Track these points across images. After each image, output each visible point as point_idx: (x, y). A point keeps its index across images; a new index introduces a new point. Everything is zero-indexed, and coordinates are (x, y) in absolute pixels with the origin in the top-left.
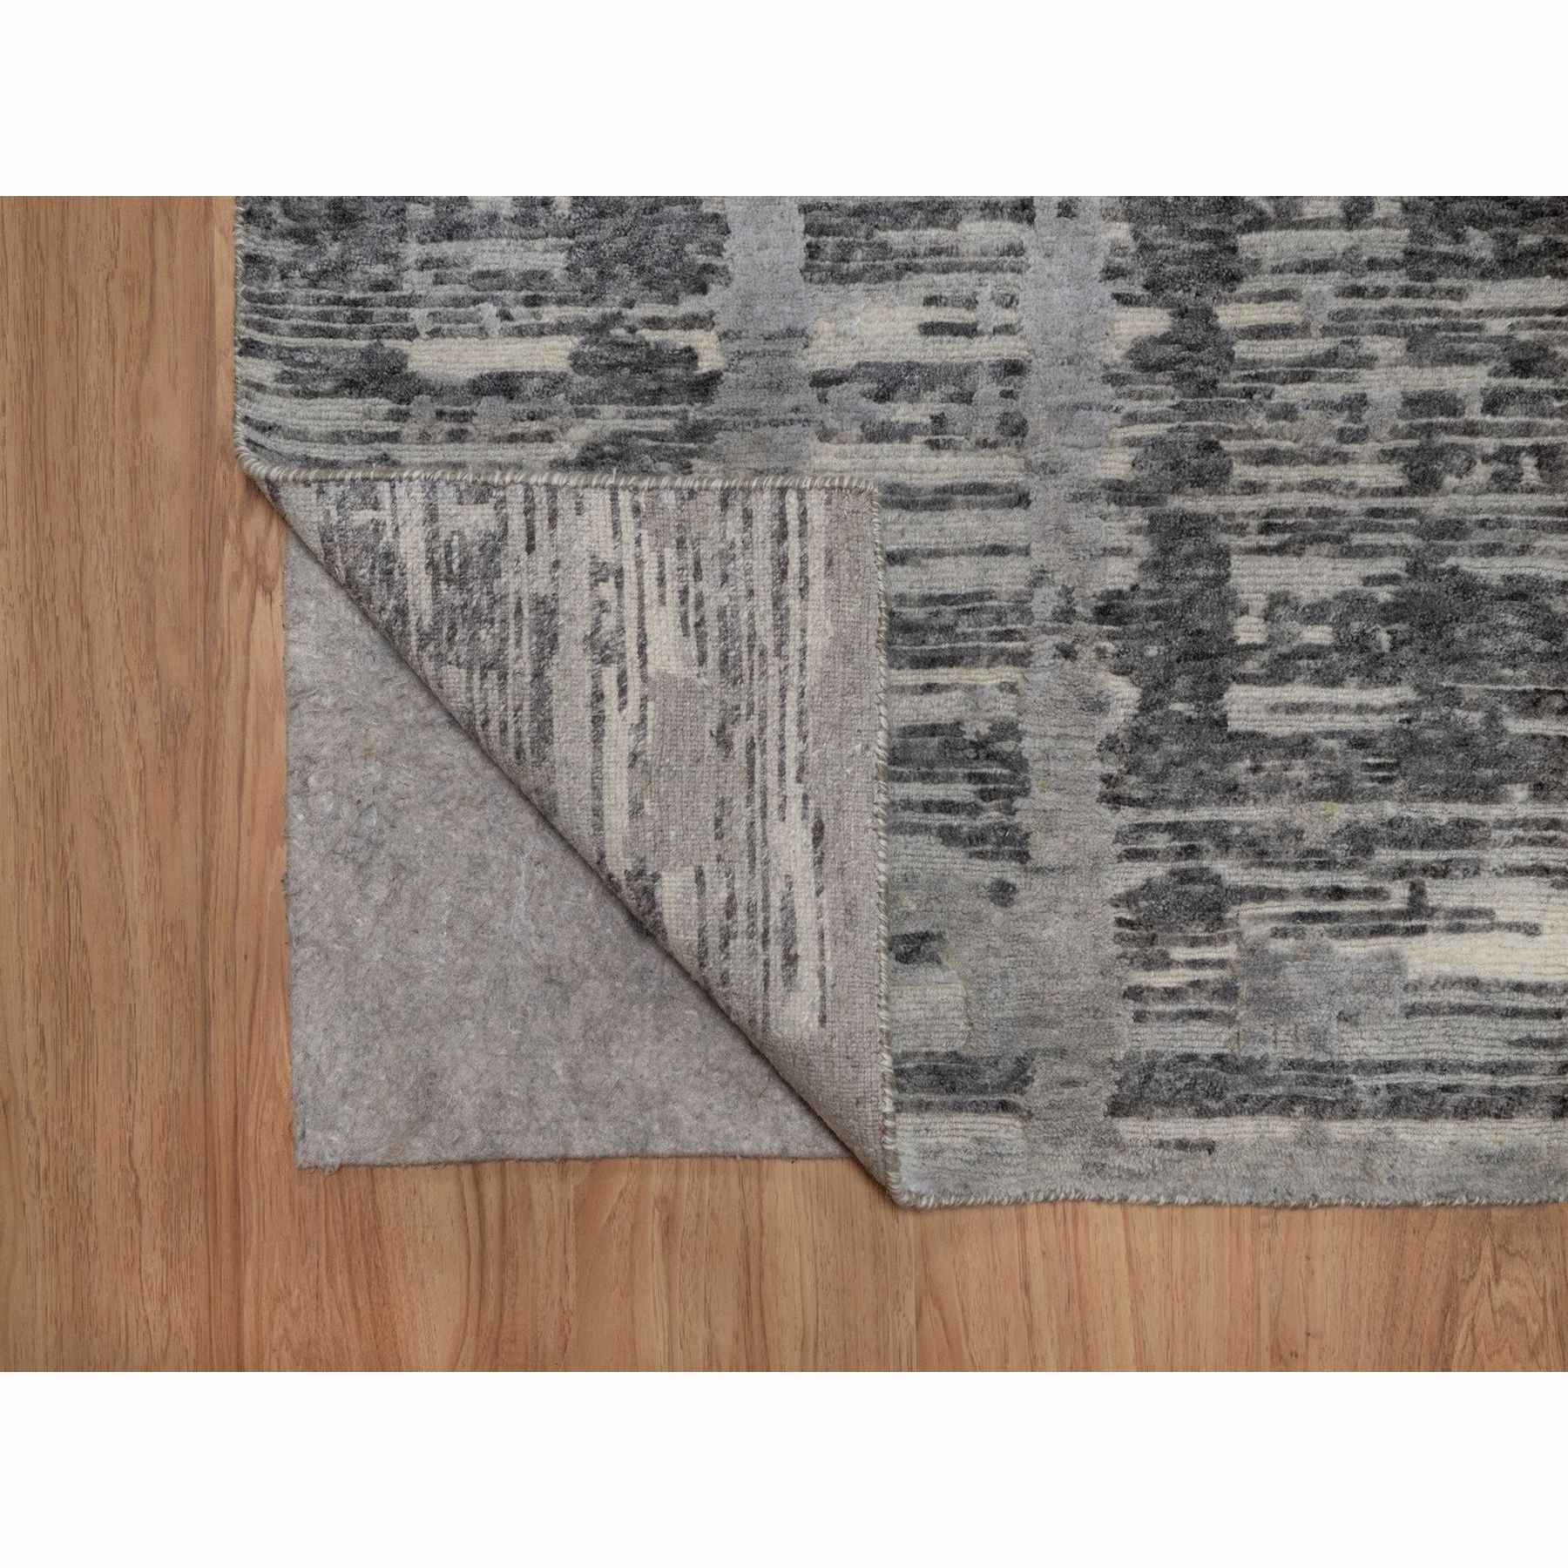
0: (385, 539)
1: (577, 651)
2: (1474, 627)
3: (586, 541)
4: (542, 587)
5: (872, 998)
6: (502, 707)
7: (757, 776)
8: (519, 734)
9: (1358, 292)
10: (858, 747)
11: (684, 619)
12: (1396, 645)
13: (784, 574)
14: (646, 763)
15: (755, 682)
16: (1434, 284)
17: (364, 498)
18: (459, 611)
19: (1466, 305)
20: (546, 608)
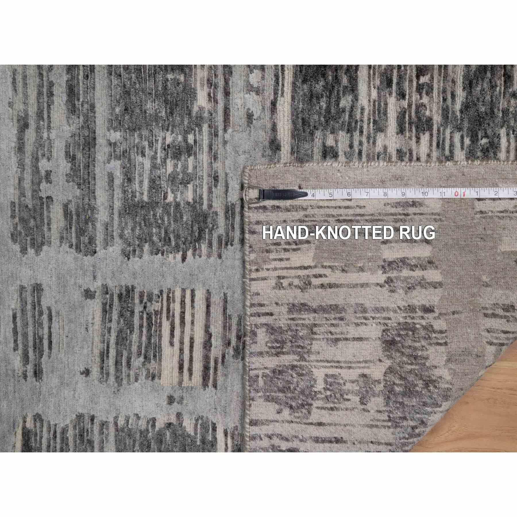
0: (269, 373)
1: (307, 295)
2: (481, 103)
3: (269, 291)
4: (284, 309)
5: (428, 169)
6: (326, 325)
7: (350, 218)
8: (335, 319)
9: (360, 153)
10: (339, 174)
11: (294, 250)
12: (486, 136)
13: (278, 207)
14: (345, 266)
15: (316, 219)
16: (359, 120)
17: (255, 381)
18: (293, 344)
19: (366, 107)
20: (293, 308)
